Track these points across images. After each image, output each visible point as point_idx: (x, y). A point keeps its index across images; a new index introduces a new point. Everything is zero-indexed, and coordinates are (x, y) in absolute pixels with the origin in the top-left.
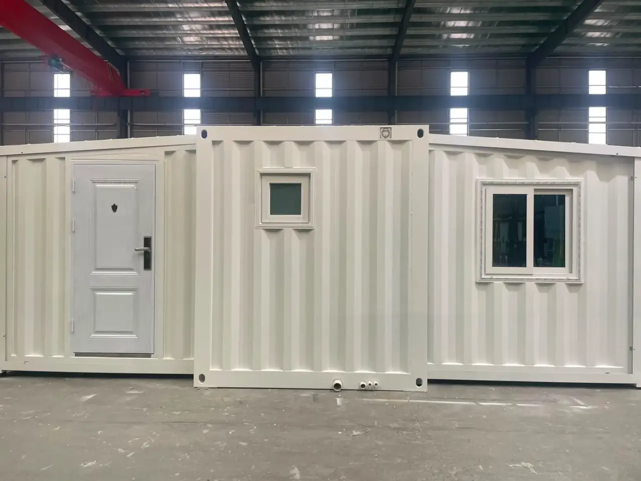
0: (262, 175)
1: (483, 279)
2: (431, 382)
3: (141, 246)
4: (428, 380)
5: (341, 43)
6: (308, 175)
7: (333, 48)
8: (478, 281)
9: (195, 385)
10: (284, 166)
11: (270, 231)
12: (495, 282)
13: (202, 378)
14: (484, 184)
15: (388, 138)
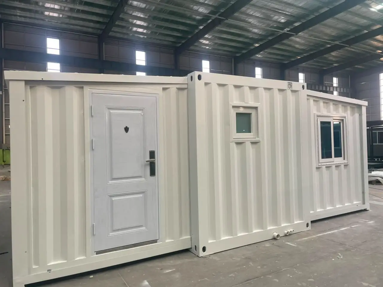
0: (234, 107)
1: (319, 165)
2: (312, 222)
3: (148, 159)
4: (311, 221)
5: (67, 21)
6: (256, 108)
7: (61, 23)
8: (317, 167)
9: (200, 255)
10: (244, 102)
11: (238, 144)
12: (323, 167)
13: (204, 249)
14: (318, 116)
15: (291, 89)
